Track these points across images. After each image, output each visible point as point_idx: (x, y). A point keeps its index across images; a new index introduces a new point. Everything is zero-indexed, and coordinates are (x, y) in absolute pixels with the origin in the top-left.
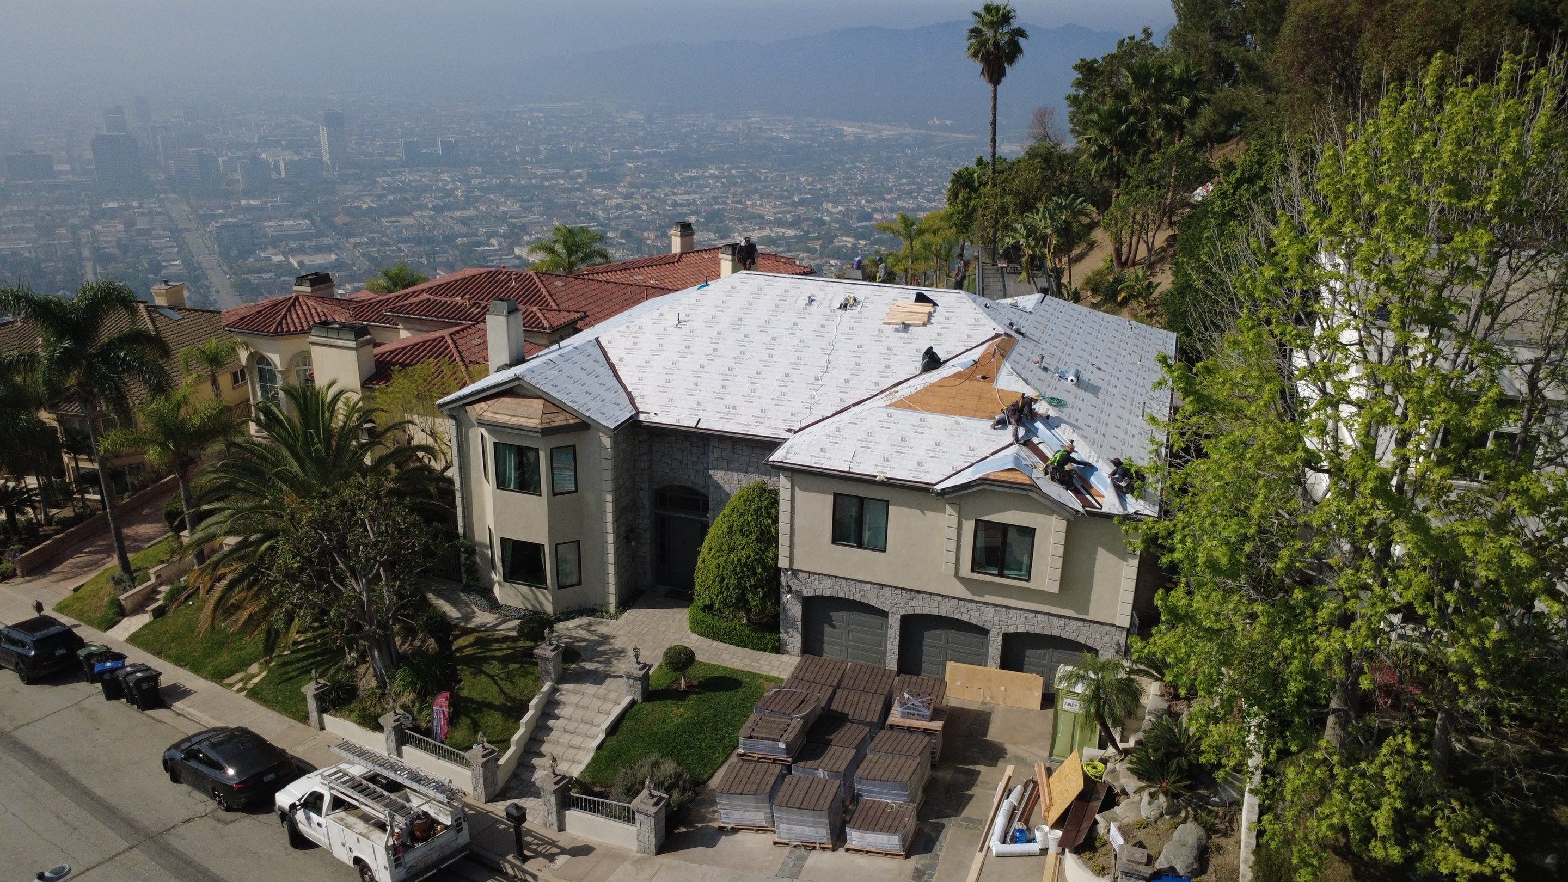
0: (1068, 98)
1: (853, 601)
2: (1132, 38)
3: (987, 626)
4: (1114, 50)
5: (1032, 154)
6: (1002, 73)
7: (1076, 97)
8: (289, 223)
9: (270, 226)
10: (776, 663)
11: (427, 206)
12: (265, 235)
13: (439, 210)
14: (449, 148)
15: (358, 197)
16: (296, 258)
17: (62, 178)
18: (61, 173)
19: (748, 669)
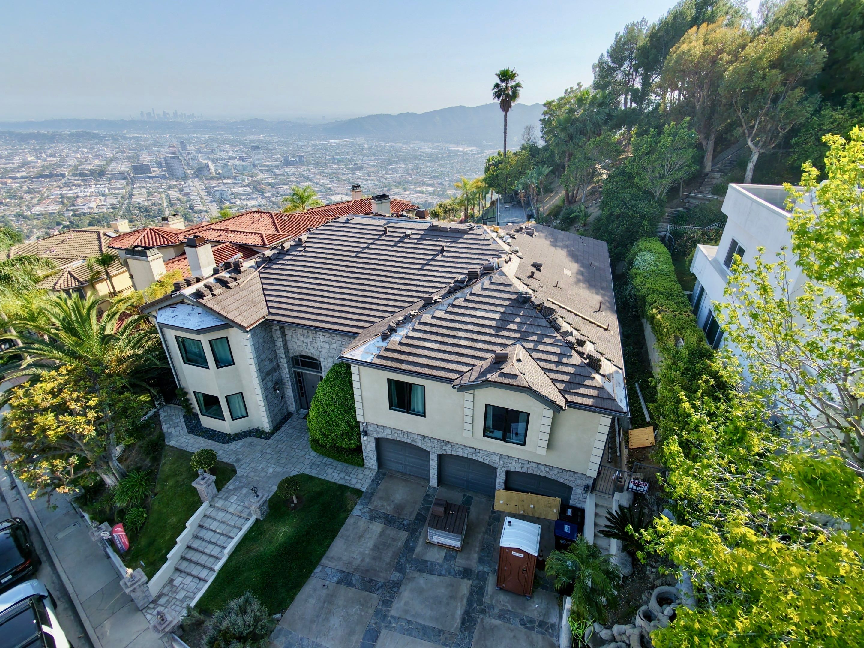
0: (541, 120)
1: (406, 443)
2: (572, 88)
3: (496, 465)
4: (563, 95)
5: (523, 148)
6: (510, 106)
7: (544, 119)
8: (241, 189)
9: (234, 190)
10: (361, 476)
11: (293, 181)
12: (232, 194)
13: (298, 182)
14: (301, 158)
15: (267, 178)
16: (245, 203)
17: (154, 174)
18: (154, 171)
19: (342, 482)
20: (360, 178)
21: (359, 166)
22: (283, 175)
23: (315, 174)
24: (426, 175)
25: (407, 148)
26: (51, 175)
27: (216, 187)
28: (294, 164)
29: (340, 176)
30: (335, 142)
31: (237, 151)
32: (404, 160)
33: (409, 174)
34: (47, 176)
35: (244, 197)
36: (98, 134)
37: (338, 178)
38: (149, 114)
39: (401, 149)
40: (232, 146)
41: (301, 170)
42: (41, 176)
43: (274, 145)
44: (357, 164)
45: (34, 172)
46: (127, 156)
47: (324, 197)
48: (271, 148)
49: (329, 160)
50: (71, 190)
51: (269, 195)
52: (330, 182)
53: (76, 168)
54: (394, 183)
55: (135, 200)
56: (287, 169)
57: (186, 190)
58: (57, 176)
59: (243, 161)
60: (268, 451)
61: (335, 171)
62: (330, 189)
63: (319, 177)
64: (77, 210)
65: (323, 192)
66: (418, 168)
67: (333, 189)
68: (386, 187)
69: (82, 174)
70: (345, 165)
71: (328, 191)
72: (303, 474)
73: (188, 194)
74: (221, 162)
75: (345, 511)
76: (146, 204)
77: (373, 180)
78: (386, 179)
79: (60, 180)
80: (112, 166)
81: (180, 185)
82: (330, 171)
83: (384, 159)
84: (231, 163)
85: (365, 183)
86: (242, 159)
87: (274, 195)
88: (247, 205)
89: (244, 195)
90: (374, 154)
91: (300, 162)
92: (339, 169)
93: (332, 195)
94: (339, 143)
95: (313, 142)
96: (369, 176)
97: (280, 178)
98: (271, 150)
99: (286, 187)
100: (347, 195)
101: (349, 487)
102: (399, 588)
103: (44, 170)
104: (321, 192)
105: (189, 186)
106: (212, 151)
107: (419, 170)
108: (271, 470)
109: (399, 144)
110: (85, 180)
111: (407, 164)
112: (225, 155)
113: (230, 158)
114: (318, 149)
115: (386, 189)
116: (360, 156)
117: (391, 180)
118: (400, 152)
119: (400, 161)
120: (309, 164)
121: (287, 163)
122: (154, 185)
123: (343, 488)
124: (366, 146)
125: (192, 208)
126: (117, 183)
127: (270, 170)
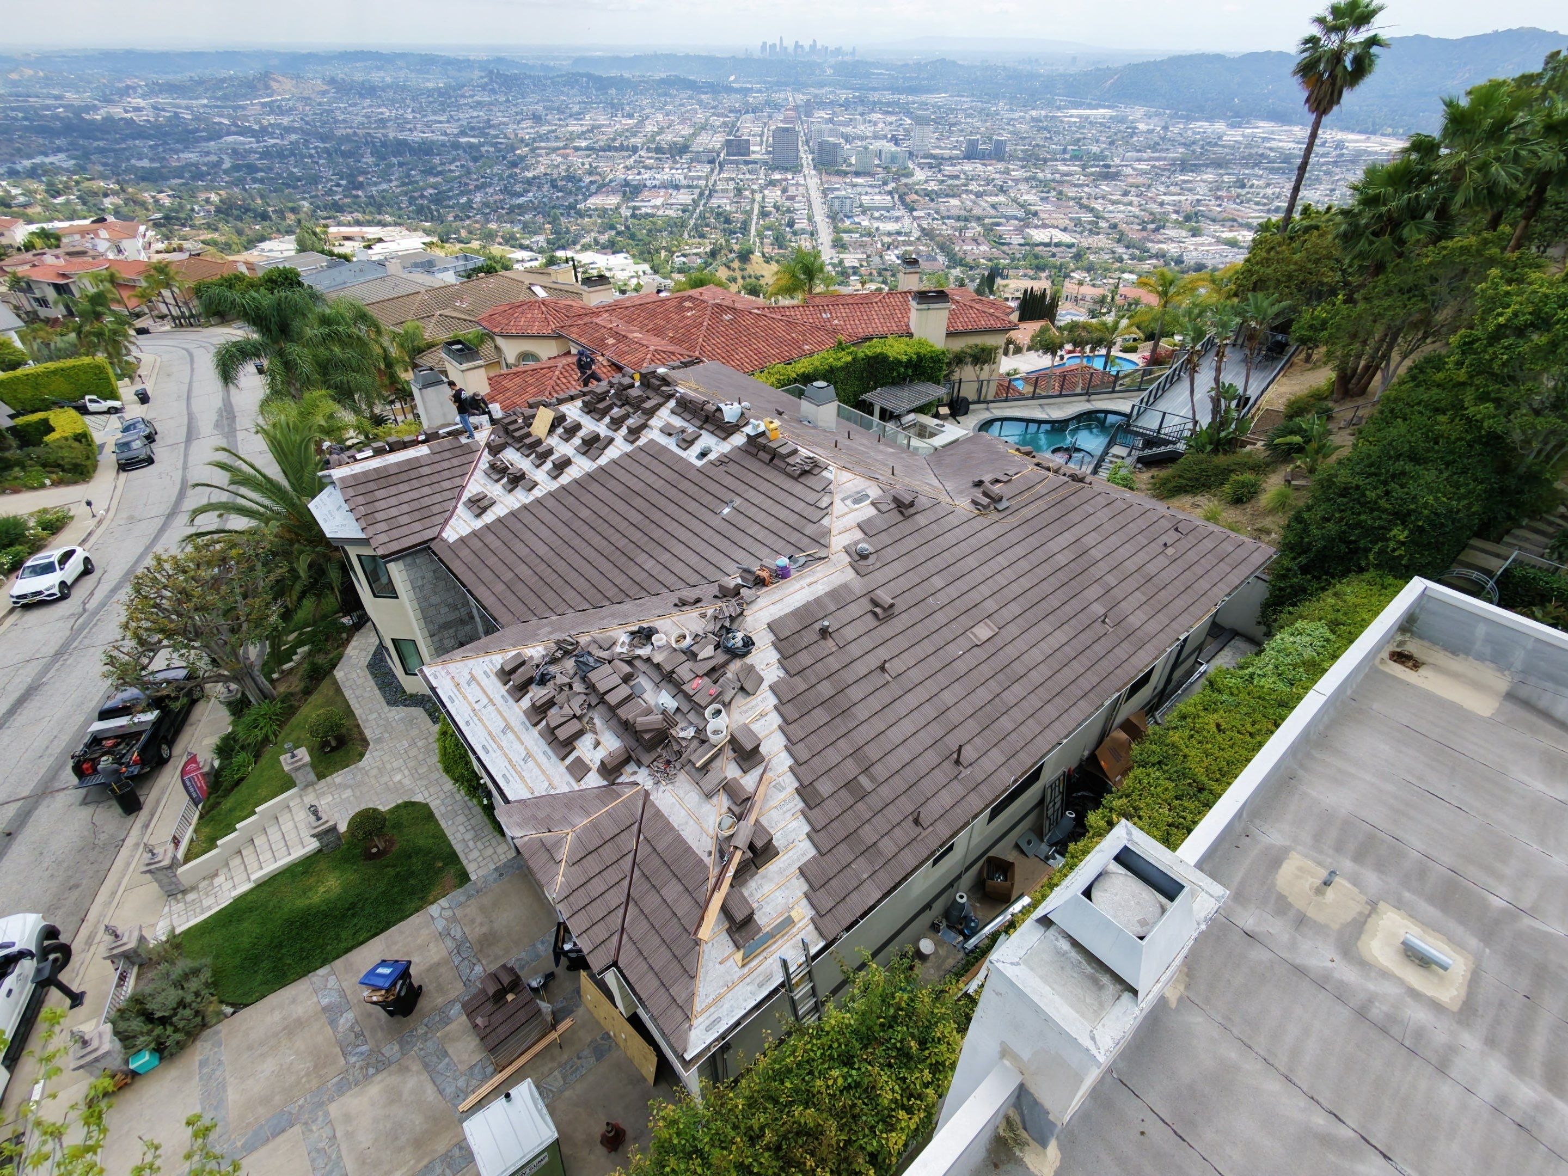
8: (878, 198)
9: (866, 199)
10: (490, 851)
11: (971, 191)
12: (861, 206)
13: (979, 195)
14: (1000, 145)
15: (927, 181)
16: (876, 225)
17: (753, 156)
18: (754, 152)
19: (458, 848)
20: (1103, 198)
21: (1113, 170)
22: (957, 177)
23: (1017, 181)
24: (1257, 204)
25: (1233, 136)
26: (622, 148)
27: (838, 189)
28: (983, 158)
29: (1065, 190)
30: (1078, 116)
31: (891, 123)
32: (1219, 164)
33: (1218, 198)
34: (616, 149)
35: (877, 214)
36: (695, 82)
37: (1060, 193)
38: (773, 46)
39: (1220, 138)
40: (888, 113)
41: (992, 169)
42: (609, 148)
43: (961, 116)
44: (1108, 166)
45: (602, 140)
46: (724, 123)
47: (1020, 230)
48: (953, 120)
49: (1055, 152)
50: (639, 173)
51: (922, 214)
52: (1042, 199)
53: (653, 138)
54: (1174, 216)
55: (714, 202)
56: (968, 167)
57: (792, 191)
58: (627, 149)
59: (897, 144)
60: (420, 744)
61: (1057, 176)
62: (1035, 214)
63: (1023, 187)
64: (639, 208)
65: (1020, 220)
66: (1243, 186)
67: (1042, 215)
68: (1153, 222)
69: (659, 150)
70: (1084, 167)
71: (1029, 217)
72: (427, 804)
73: (791, 198)
74: (860, 144)
75: (422, 899)
76: (728, 208)
77: (1130, 204)
78: (1162, 204)
79: (630, 156)
80: (700, 139)
81: (786, 180)
82: (1049, 176)
83: (1174, 159)
84: (876, 145)
85: (1111, 208)
86: (895, 140)
87: (929, 214)
88: (877, 229)
89: (878, 209)
90: (1154, 147)
91: (998, 153)
92: (1067, 175)
93: (1036, 227)
94: (1087, 118)
95: (1034, 113)
96: (1126, 194)
97: (950, 182)
98: (951, 125)
99: (954, 202)
100: (1065, 230)
101: (460, 862)
102: (378, 1071)
103: (614, 140)
104: (1016, 218)
105: (797, 184)
106: (851, 120)
107: (1243, 192)
108: (398, 778)
109: (1220, 126)
110: (659, 159)
111: (1221, 175)
112: (867, 130)
113: (876, 137)
114: (1040, 129)
115: (1152, 226)
116: (1121, 150)
117: (1170, 209)
118: (1216, 145)
119: (1207, 166)
120: (1012, 158)
121: (971, 154)
122: (748, 176)
123: (453, 858)
124: (1142, 127)
125: (791, 224)
126: (699, 167)
127: (937, 163)
